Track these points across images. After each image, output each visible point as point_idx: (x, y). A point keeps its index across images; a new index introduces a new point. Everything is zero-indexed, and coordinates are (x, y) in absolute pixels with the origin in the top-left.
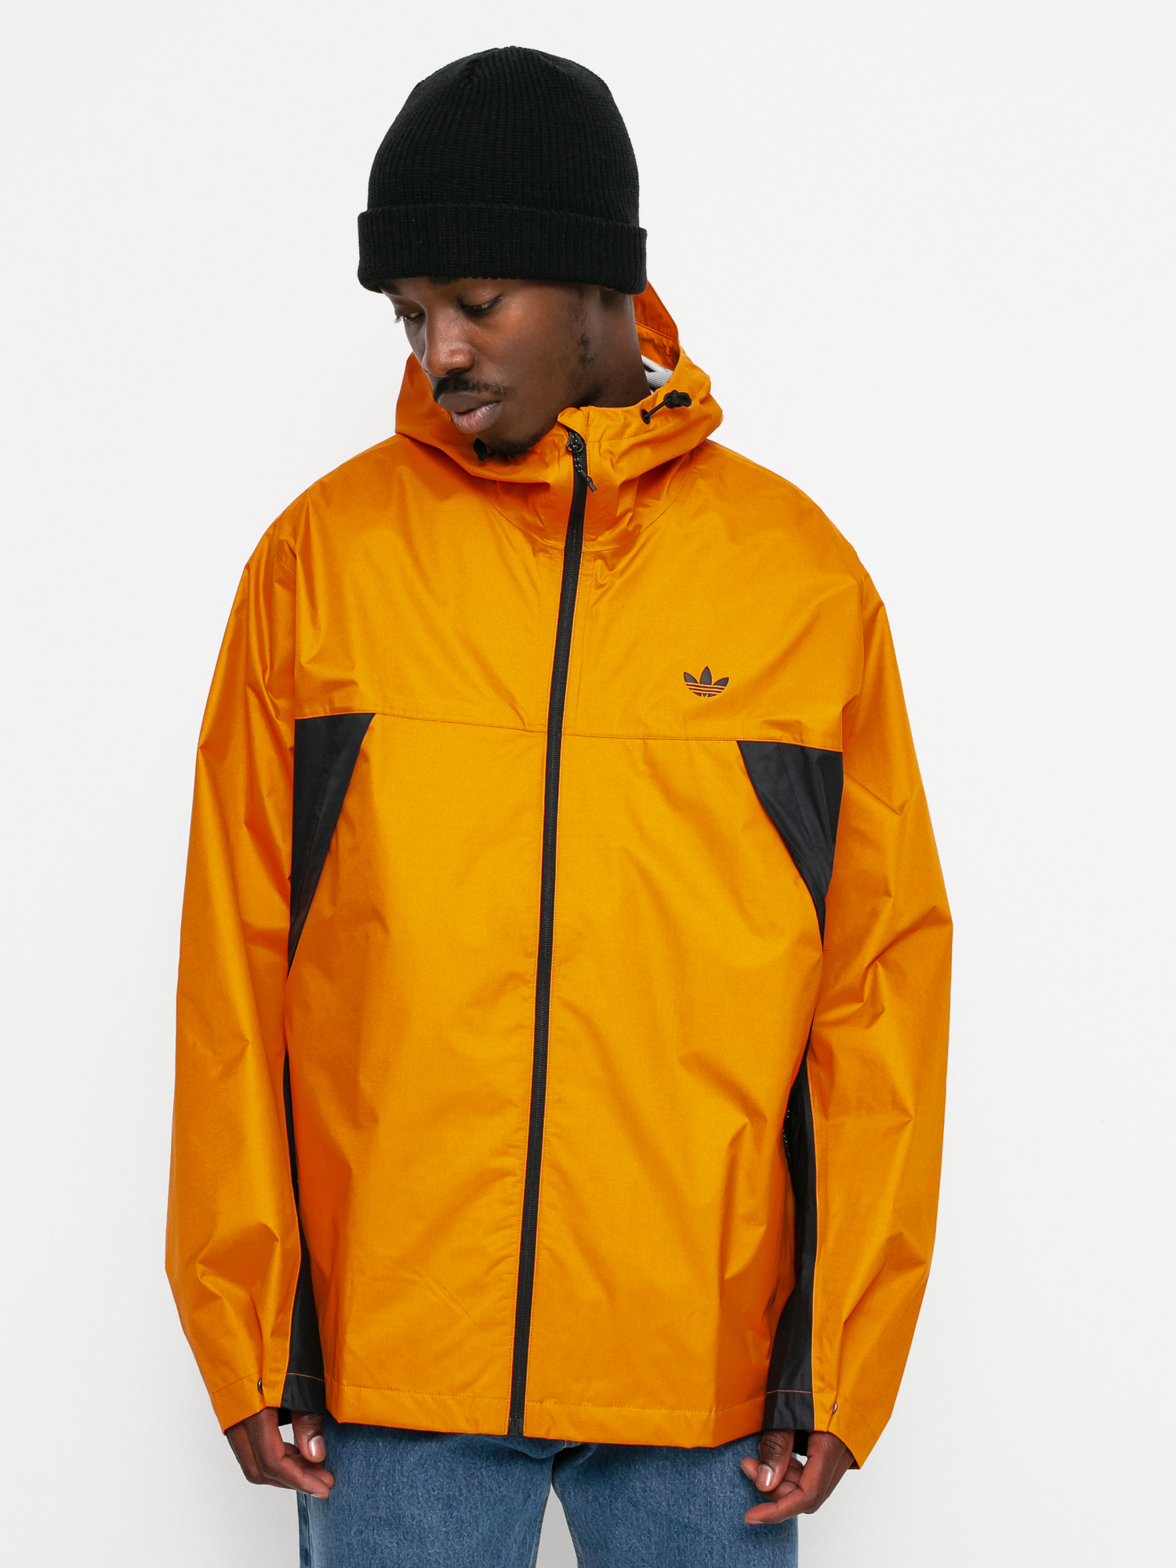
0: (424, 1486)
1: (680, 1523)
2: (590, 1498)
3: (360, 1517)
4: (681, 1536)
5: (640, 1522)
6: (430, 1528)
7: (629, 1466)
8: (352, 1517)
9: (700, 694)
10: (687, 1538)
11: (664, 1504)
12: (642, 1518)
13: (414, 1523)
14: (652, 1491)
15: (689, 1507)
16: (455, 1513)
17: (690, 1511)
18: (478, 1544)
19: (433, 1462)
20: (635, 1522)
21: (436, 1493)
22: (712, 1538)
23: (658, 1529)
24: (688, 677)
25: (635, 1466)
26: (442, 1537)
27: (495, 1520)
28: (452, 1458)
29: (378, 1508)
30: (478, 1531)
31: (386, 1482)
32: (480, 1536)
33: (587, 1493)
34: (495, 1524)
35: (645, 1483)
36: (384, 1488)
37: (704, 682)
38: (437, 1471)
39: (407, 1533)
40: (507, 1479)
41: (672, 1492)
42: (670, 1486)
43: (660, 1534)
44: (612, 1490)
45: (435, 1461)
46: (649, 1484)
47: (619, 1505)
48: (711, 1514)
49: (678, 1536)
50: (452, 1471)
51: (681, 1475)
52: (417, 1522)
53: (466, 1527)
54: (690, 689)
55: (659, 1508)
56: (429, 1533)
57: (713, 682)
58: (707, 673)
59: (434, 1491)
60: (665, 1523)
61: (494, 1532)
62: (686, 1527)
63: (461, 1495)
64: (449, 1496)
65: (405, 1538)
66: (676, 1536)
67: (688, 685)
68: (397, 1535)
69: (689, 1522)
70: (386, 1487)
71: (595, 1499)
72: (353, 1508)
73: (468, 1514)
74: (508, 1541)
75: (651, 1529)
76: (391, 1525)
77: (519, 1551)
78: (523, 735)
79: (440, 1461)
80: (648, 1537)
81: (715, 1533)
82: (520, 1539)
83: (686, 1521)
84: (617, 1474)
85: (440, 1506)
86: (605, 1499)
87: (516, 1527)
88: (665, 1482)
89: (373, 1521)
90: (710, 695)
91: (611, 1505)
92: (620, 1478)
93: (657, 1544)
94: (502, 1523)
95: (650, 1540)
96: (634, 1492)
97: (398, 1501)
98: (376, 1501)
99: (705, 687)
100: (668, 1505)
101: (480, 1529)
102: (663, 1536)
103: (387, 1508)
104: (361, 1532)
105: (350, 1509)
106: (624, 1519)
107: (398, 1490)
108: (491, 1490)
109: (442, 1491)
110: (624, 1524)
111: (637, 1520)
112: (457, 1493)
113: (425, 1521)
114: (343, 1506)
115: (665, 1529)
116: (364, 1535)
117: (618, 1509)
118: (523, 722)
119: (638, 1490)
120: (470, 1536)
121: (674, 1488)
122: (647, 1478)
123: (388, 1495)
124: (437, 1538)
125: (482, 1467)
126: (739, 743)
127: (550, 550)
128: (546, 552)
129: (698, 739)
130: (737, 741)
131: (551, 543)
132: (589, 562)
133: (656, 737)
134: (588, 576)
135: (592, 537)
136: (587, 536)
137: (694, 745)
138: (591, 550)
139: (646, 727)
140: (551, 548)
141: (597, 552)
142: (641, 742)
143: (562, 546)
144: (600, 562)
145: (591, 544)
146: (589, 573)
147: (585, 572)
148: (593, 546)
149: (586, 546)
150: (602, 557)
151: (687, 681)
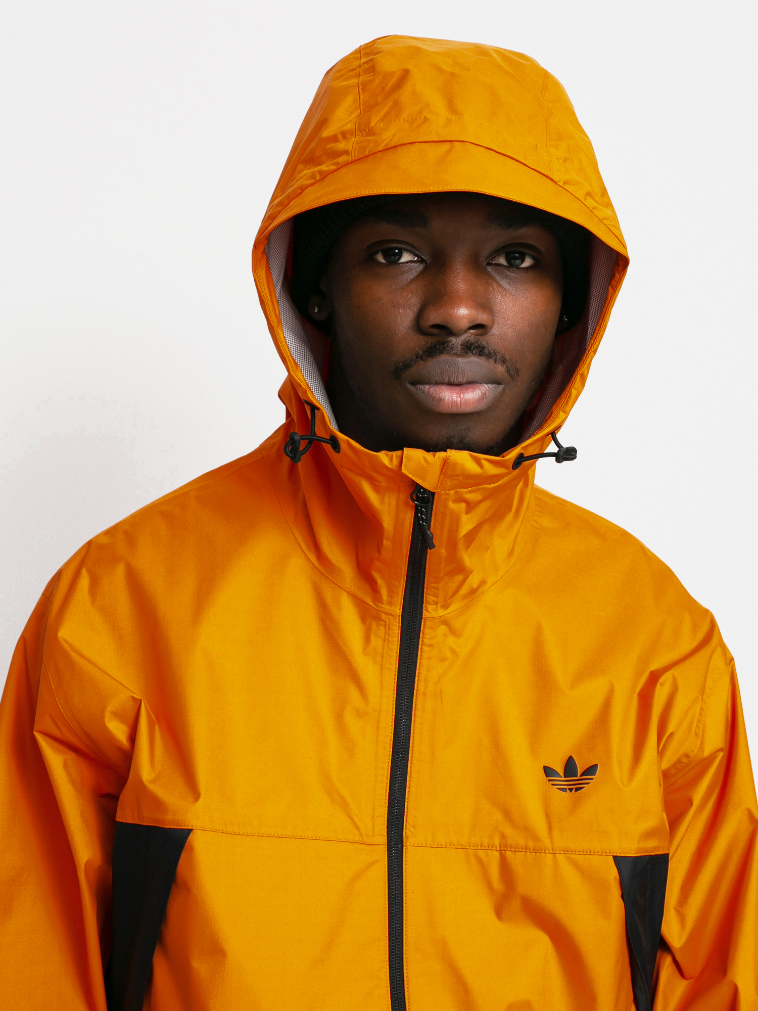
9: (564, 790)
37: (569, 774)
54: (553, 785)
57: (579, 772)
58: (573, 764)
67: (549, 780)
90: (577, 790)
118: (360, 834)
126: (616, 859)
127: (383, 616)
128: (377, 618)
129: (566, 851)
130: (613, 856)
131: (385, 607)
132: (431, 628)
133: (516, 849)
134: (431, 645)
135: (434, 598)
136: (429, 597)
137: (561, 858)
138: (434, 614)
139: (503, 836)
140: (386, 614)
141: (440, 617)
142: (496, 854)
143: (398, 610)
144: (443, 628)
145: (434, 607)
146: (432, 642)
147: (426, 641)
148: (436, 610)
149: (427, 610)
150: (445, 622)
151: (547, 776)
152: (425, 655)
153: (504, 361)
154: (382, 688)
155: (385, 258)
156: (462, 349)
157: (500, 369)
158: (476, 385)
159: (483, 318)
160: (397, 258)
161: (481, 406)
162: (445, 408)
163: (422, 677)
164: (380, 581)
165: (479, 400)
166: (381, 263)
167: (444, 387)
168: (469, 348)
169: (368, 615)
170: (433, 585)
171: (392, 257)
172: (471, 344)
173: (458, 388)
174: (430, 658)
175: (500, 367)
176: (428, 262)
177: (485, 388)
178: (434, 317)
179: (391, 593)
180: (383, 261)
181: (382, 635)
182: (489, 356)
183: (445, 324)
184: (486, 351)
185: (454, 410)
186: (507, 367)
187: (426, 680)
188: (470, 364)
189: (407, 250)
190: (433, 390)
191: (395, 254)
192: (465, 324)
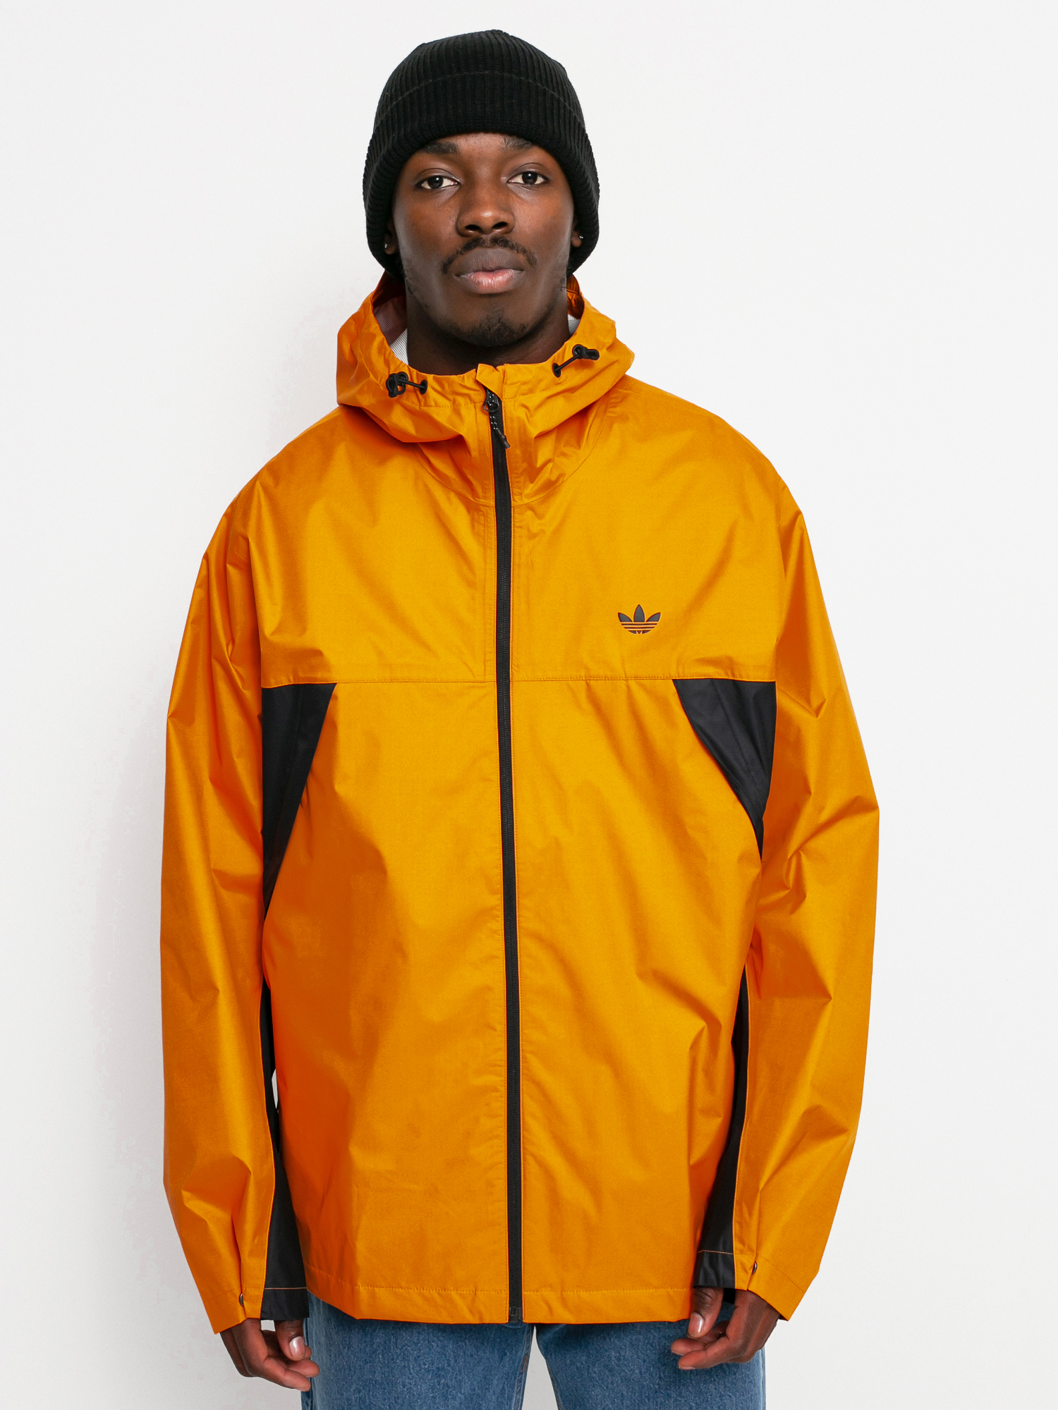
0: (416, 1360)
1: (651, 1389)
2: (568, 1361)
3: (359, 1379)
4: (651, 1400)
5: (615, 1385)
6: (419, 1395)
7: (605, 1339)
8: (352, 1377)
9: (634, 632)
10: (657, 1402)
11: (637, 1371)
12: (617, 1382)
13: (405, 1389)
14: (626, 1360)
15: (660, 1374)
16: (443, 1381)
17: (660, 1378)
18: (461, 1403)
19: (427, 1342)
20: (610, 1386)
21: (426, 1367)
22: (680, 1401)
23: (630, 1394)
24: (622, 617)
25: (610, 1339)
26: (429, 1402)
27: (475, 1379)
28: (444, 1337)
29: (375, 1372)
30: (461, 1393)
31: (383, 1351)
32: (463, 1396)
33: (565, 1357)
34: (475, 1383)
35: (619, 1353)
36: (380, 1356)
37: (639, 620)
38: (430, 1349)
39: (398, 1398)
40: (483, 1344)
41: (644, 1361)
42: (642, 1356)
43: (632, 1398)
44: (588, 1357)
45: (429, 1341)
46: (623, 1354)
47: (596, 1369)
48: (679, 1380)
49: (649, 1400)
50: (444, 1347)
51: (652, 1346)
52: (407, 1390)
53: (451, 1391)
54: (626, 628)
55: (632, 1375)
56: (418, 1398)
57: (646, 620)
58: (639, 613)
59: (425, 1364)
60: (637, 1388)
61: (474, 1390)
62: (656, 1392)
63: (449, 1366)
64: (438, 1368)
65: (396, 1402)
66: (646, 1400)
67: (623, 624)
68: (389, 1399)
69: (659, 1387)
70: (383, 1356)
71: (572, 1363)
72: (353, 1369)
73: (454, 1380)
74: (488, 1394)
75: (624, 1393)
76: (385, 1389)
77: (497, 1401)
78: (473, 687)
79: (433, 1342)
80: (621, 1400)
81: (683, 1397)
82: (498, 1391)
83: (657, 1387)
84: (593, 1344)
85: (430, 1377)
86: (582, 1364)
87: (494, 1381)
88: (637, 1353)
89: (370, 1383)
90: (644, 632)
91: (588, 1370)
92: (596, 1349)
93: (628, 1407)
94: (481, 1381)
95: (622, 1403)
96: (609, 1361)
97: (393, 1369)
98: (373, 1366)
99: (639, 626)
100: (641, 1373)
101: (463, 1391)
102: (635, 1401)
103: (382, 1373)
104: (360, 1392)
105: (350, 1370)
106: (600, 1382)
107: (393, 1359)
108: (472, 1355)
109: (432, 1365)
110: (600, 1386)
111: (612, 1383)
112: (446, 1365)
113: (415, 1389)
114: (343, 1366)
115: (637, 1394)
116: (361, 1394)
117: (595, 1372)
118: (473, 674)
119: (613, 1359)
120: (454, 1398)
121: (646, 1357)
122: (622, 1349)
123: (384, 1363)
124: (424, 1402)
125: (466, 1338)
126: (674, 681)
127: (482, 508)
128: (478, 510)
129: (636, 678)
130: (673, 680)
131: (482, 501)
132: (519, 514)
133: (597, 678)
134: (520, 527)
135: (519, 491)
136: (514, 490)
137: (633, 684)
138: (520, 502)
139: (587, 669)
140: (483, 505)
141: (526, 504)
142: (584, 683)
143: (492, 503)
144: (529, 513)
145: (519, 497)
146: (521, 525)
147: (517, 524)
148: (521, 499)
149: (514, 500)
150: (531, 509)
151: (621, 621)
152: (517, 535)
153: (524, 251)
154: (485, 562)
155: (430, 184)
156: (492, 243)
157: (522, 258)
158: (504, 270)
159: (504, 217)
160: (438, 184)
161: (510, 287)
162: (482, 290)
163: (517, 551)
164: (474, 482)
165: (508, 281)
166: (426, 189)
167: (481, 273)
168: (496, 241)
169: (472, 508)
170: (516, 480)
171: (435, 182)
172: (498, 239)
173: (491, 274)
174: (521, 537)
175: (522, 256)
176: (462, 183)
177: (511, 273)
178: (468, 219)
179: (484, 490)
180: (429, 187)
181: (483, 522)
182: (512, 248)
183: (478, 225)
184: (510, 244)
185: (489, 291)
186: (527, 256)
187: (519, 554)
188: (496, 255)
189: (446, 177)
190: (471, 276)
191: (437, 181)
192: (490, 224)
